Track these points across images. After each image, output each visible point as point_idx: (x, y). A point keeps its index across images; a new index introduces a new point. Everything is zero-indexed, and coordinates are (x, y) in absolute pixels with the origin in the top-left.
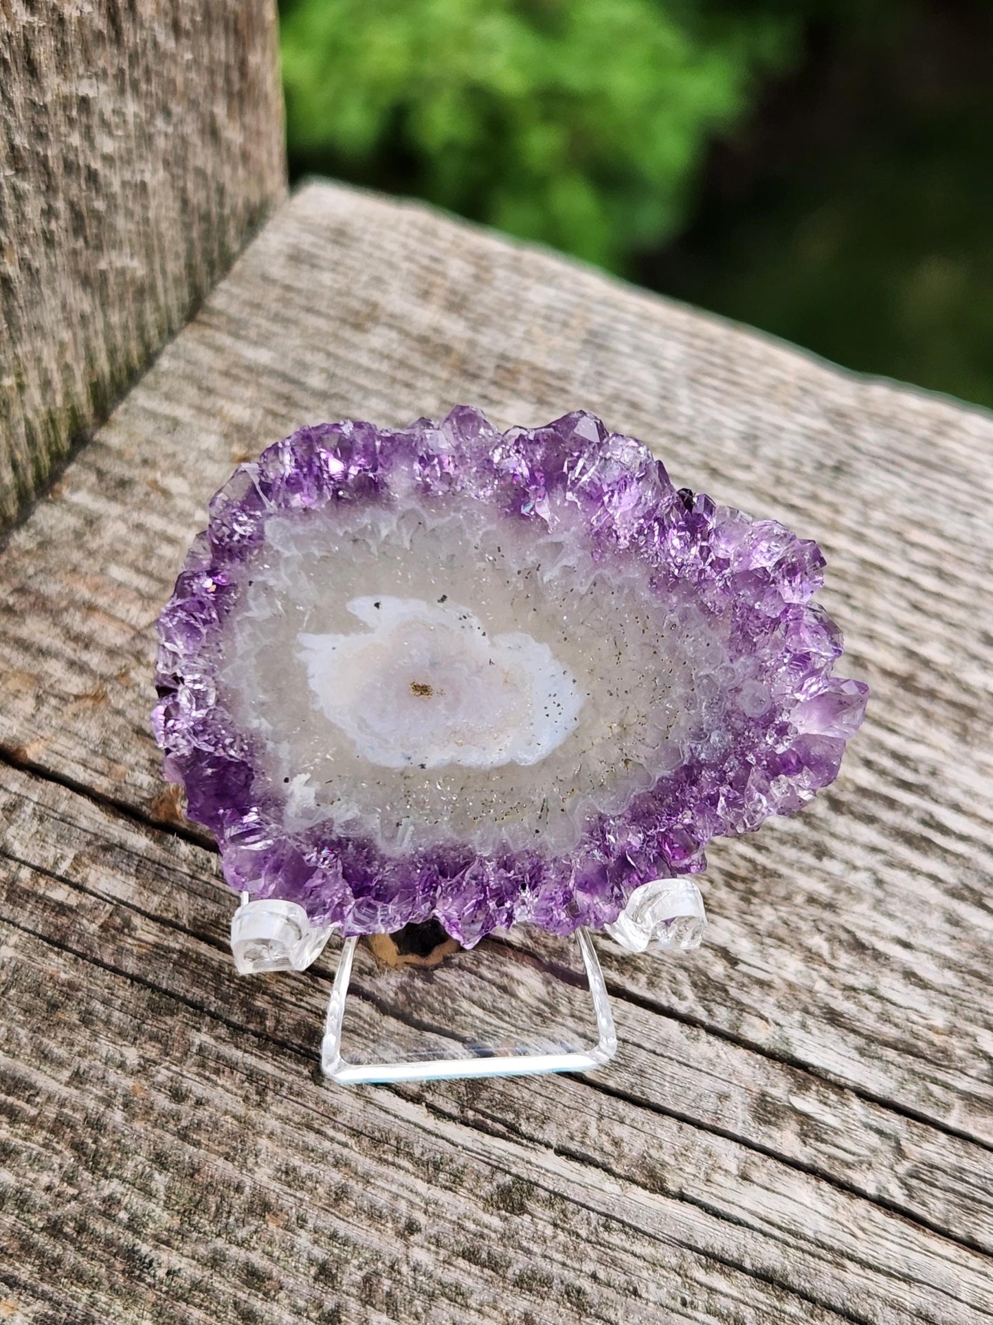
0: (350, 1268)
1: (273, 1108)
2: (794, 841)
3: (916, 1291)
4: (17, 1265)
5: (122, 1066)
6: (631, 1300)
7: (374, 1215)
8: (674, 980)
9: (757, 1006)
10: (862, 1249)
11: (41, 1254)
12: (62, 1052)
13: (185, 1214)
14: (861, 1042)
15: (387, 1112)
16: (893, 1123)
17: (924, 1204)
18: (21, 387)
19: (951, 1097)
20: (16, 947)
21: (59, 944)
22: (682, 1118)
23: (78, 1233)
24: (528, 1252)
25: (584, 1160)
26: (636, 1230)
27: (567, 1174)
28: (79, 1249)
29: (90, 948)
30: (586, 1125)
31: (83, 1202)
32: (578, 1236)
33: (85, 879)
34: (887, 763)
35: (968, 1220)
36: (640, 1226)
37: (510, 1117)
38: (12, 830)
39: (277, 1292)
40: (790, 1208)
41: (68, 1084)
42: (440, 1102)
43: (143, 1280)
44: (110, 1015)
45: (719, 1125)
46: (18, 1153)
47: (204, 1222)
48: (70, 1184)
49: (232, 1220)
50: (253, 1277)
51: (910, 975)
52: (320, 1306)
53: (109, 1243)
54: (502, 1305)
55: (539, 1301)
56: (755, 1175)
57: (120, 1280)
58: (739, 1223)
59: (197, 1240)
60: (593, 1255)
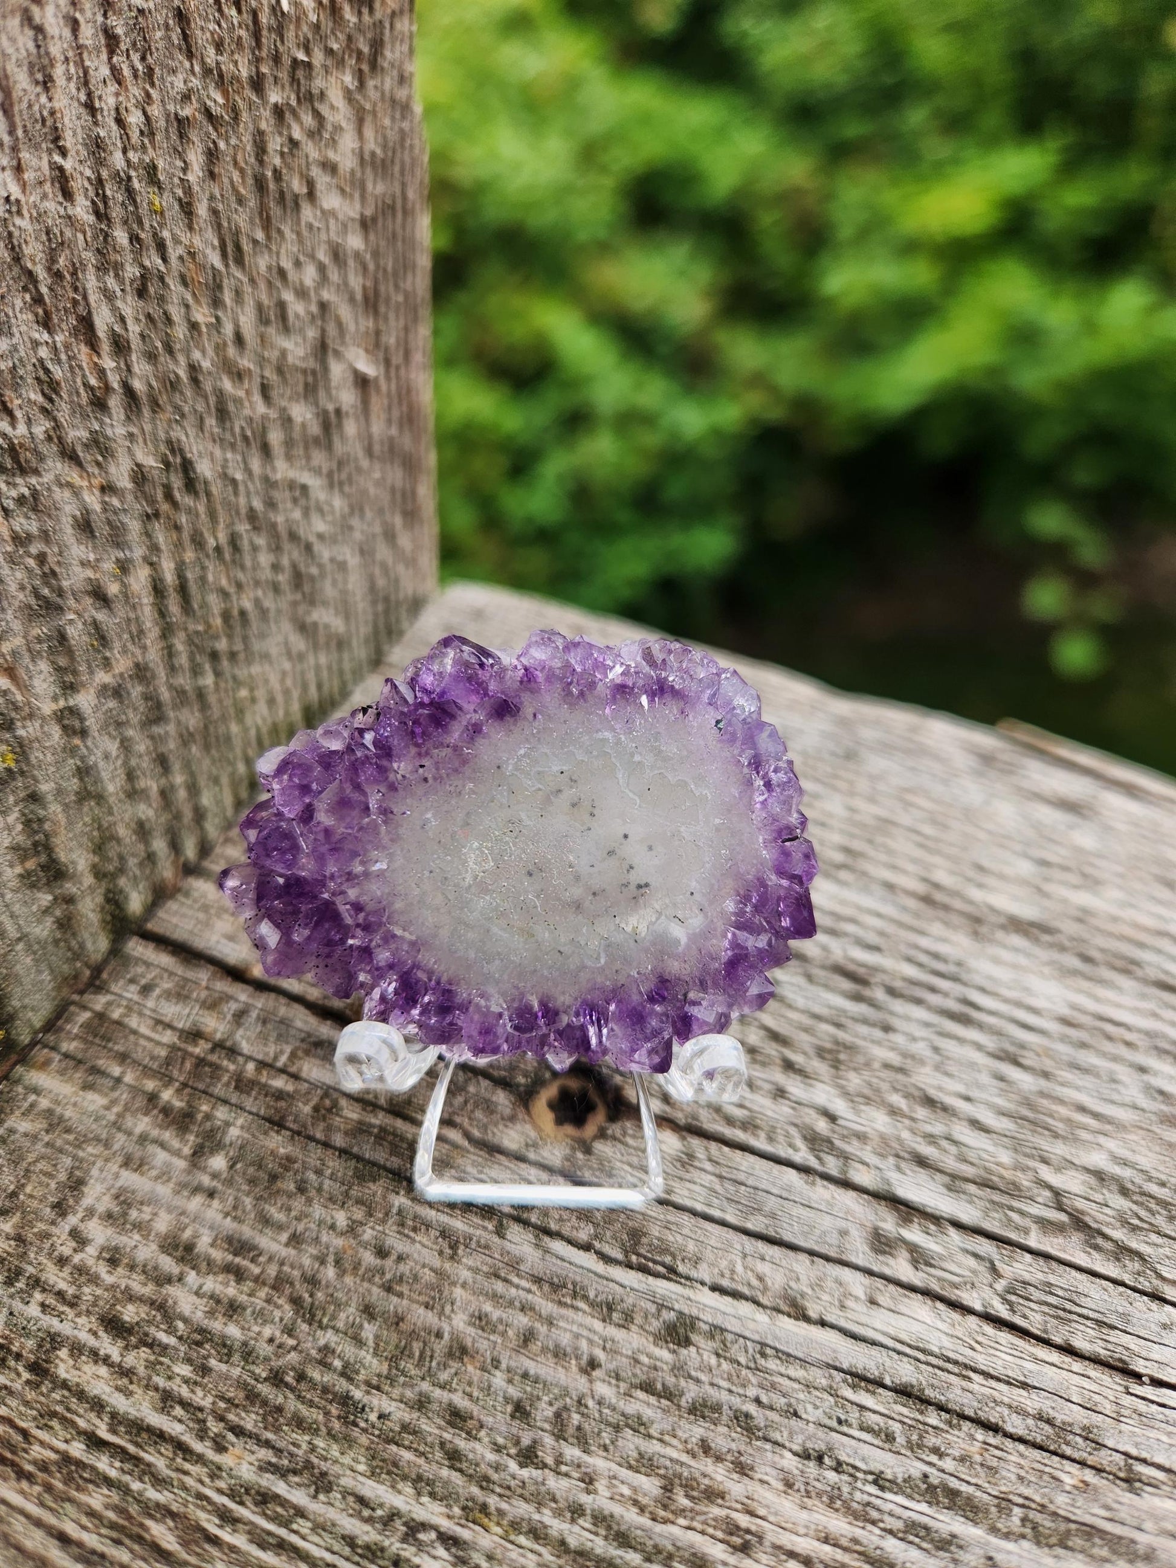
0: (543, 1405)
1: (464, 1260)
2: (865, 1021)
3: (1034, 1396)
4: (243, 1414)
5: (333, 1227)
6: (793, 1422)
7: (559, 1354)
8: (787, 1135)
9: (858, 1153)
10: (981, 1361)
11: (265, 1403)
12: (279, 1216)
13: (393, 1360)
14: (947, 1179)
15: (563, 1260)
16: (986, 1247)
17: (1025, 1317)
18: (253, 700)
19: (1027, 1222)
20: (242, 1127)
21: (277, 1123)
22: (812, 1253)
23: (298, 1381)
24: (698, 1381)
25: (736, 1295)
26: (789, 1355)
27: (723, 1308)
28: (299, 1397)
29: (305, 1126)
30: (732, 1263)
31: (301, 1352)
32: (739, 1364)
33: (300, 1070)
34: (923, 958)
35: (1064, 1330)
36: (790, 1351)
37: (668, 1259)
38: (240, 1032)
39: (478, 1431)
40: (915, 1327)
41: (287, 1245)
42: (607, 1249)
43: (357, 1425)
44: (321, 1184)
45: (844, 1257)
46: (244, 1309)
47: (409, 1366)
48: (290, 1335)
49: (434, 1364)
50: (456, 1417)
51: (976, 1124)
52: (517, 1442)
53: (325, 1390)
54: (680, 1433)
55: (712, 1427)
56: (880, 1299)
57: (336, 1425)
58: (874, 1343)
59: (404, 1384)
60: (754, 1380)
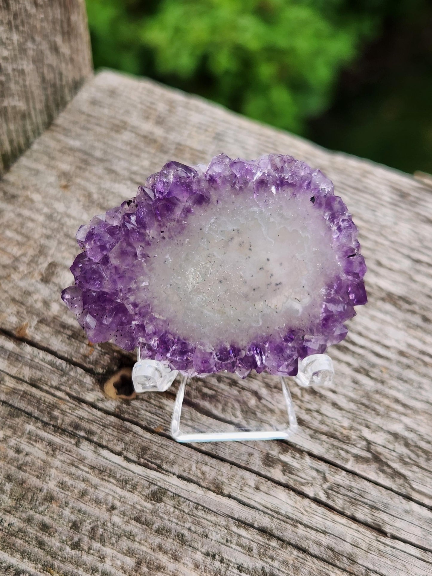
0: (86, 524)
1: (59, 457)
3: (327, 537)
6: (205, 539)
7: (98, 502)
8: (233, 408)
10: (305, 520)
13: (18, 500)
14: (311, 432)
15: (107, 459)
16: (323, 467)
17: (334, 501)
19: (349, 456)
22: (232, 463)
24: (162, 518)
25: (189, 480)
26: (209, 510)
27: (181, 486)
30: (191, 465)
32: (184, 512)
35: (352, 508)
36: (211, 508)
37: (158, 462)
39: (54, 533)
40: (276, 502)
42: (129, 455)
45: (248, 466)
47: (25, 504)
49: (37, 503)
50: (45, 527)
51: (335, 405)
52: (72, 540)
54: (149, 540)
55: (165, 539)
56: (262, 488)
58: (253, 508)
59: (22, 511)
60: (190, 520)
